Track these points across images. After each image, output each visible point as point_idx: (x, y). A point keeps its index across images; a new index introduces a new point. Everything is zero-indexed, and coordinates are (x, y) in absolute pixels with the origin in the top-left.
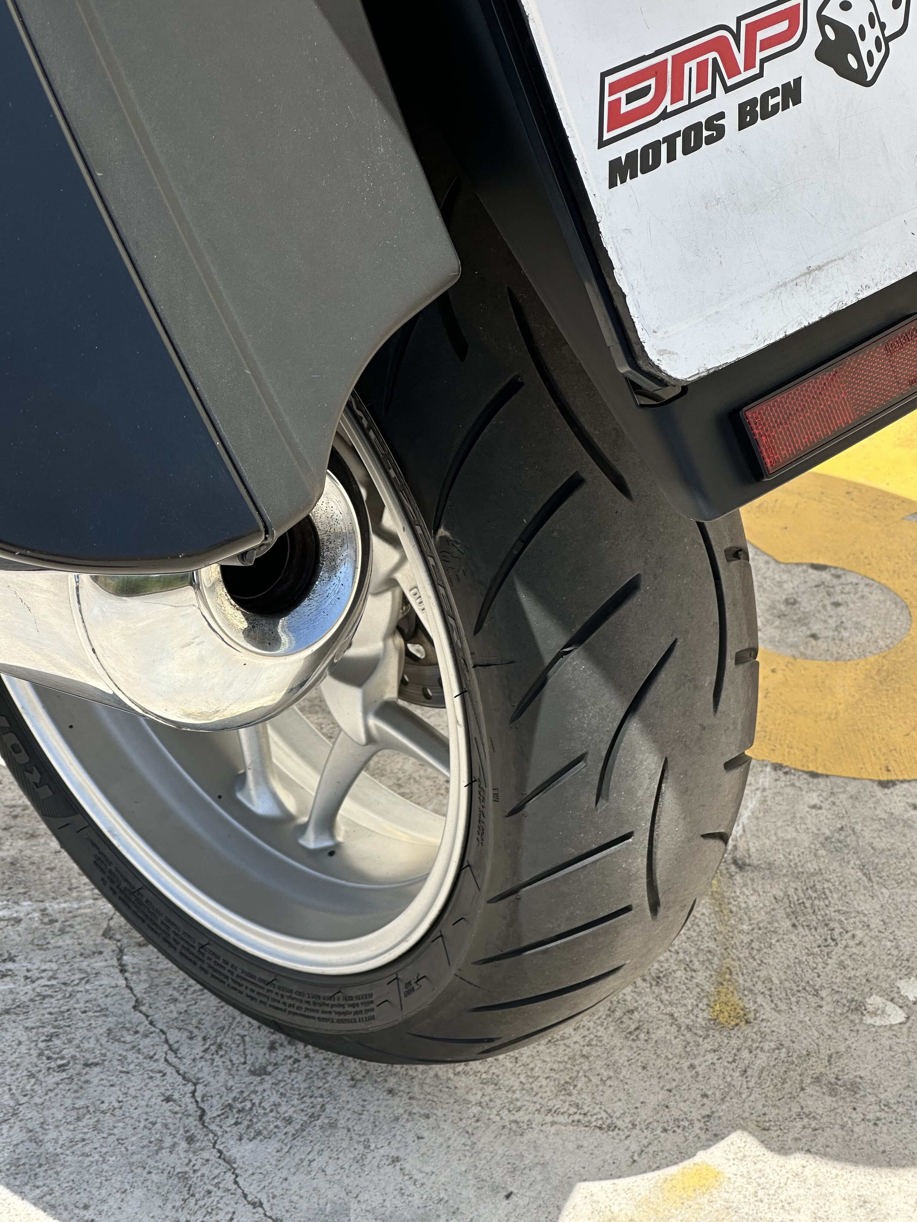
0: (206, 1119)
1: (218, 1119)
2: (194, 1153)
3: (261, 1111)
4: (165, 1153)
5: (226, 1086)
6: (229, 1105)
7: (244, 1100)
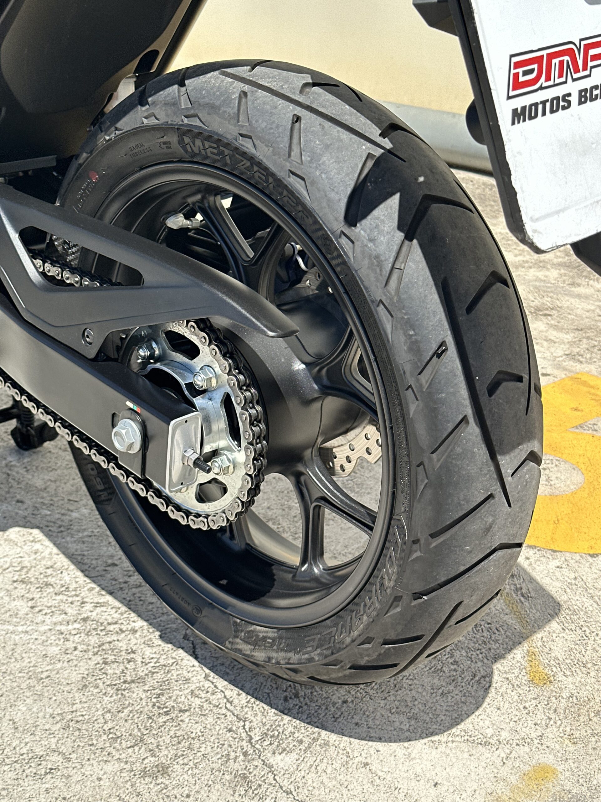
0: (253, 741)
1: (260, 742)
2: (249, 762)
3: (284, 737)
4: (232, 761)
5: (262, 722)
6: (265, 733)
7: (273, 730)
